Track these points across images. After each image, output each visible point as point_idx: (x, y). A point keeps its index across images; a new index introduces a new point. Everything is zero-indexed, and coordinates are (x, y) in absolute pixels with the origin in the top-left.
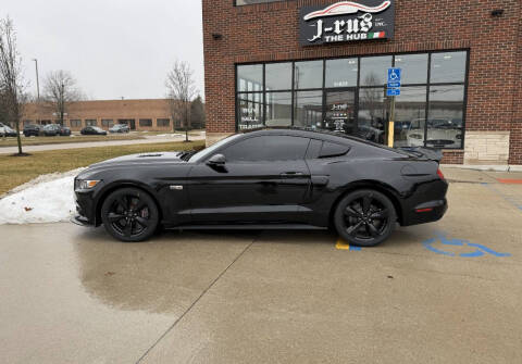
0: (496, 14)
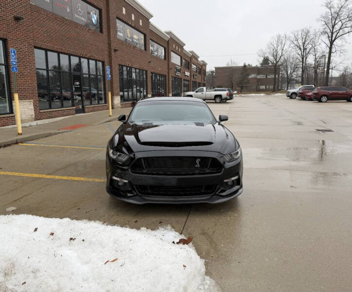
0: (17, 19)
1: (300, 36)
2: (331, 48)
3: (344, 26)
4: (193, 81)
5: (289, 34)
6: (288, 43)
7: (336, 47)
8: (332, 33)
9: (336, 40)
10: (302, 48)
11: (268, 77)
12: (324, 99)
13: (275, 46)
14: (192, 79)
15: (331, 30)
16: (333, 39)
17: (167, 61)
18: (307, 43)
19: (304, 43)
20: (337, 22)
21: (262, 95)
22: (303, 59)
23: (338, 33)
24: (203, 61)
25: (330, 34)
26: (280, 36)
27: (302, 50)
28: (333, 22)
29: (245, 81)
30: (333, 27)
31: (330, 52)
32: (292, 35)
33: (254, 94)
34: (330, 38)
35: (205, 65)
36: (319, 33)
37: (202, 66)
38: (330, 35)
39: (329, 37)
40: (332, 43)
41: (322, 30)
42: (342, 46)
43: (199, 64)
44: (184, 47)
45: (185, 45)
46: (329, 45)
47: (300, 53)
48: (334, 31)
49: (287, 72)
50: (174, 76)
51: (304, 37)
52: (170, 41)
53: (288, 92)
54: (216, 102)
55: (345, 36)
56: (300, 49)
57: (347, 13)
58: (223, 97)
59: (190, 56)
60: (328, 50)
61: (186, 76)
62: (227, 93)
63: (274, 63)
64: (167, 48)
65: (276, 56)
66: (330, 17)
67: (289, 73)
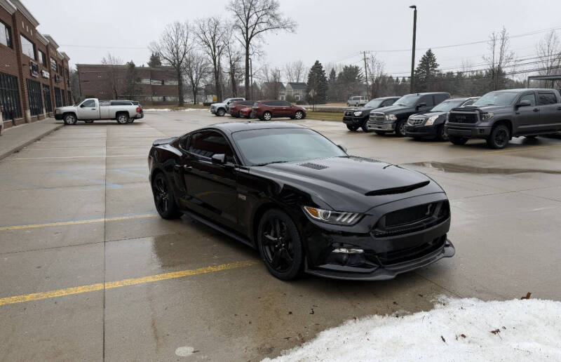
1: (207, 29)
2: (247, 48)
3: (260, 21)
4: (55, 88)
5: (191, 23)
6: (192, 35)
7: (254, 48)
8: (247, 29)
9: (253, 38)
10: (212, 45)
11: (166, 84)
12: (267, 116)
13: (174, 38)
14: (54, 85)
15: (246, 23)
16: (249, 37)
17: (15, 52)
18: (217, 38)
19: (213, 39)
20: (251, 14)
21: (166, 110)
22: (215, 60)
23: (254, 29)
24: (64, 54)
25: (244, 29)
26: (179, 24)
27: (212, 48)
28: (247, 13)
29: (136, 89)
30: (247, 20)
31: (247, 54)
32: (196, 26)
33: (154, 110)
34: (245, 35)
35: (66, 59)
36: (231, 27)
37: (62, 61)
38: (245, 31)
39: (243, 33)
40: (248, 42)
41: (234, 23)
42: (260, 46)
43: (58, 59)
44: (37, 28)
45: (38, 24)
46: (245, 44)
47: (210, 52)
48: (249, 25)
49: (191, 78)
50: (29, 77)
51: (213, 30)
52: (16, 16)
53: (214, 107)
54: (119, 123)
55: (261, 33)
56: (209, 46)
57: (263, 5)
58: (131, 115)
59: (46, 44)
60: (244, 51)
61: (44, 78)
62: (138, 108)
63: (175, 63)
64: (12, 28)
65: (177, 53)
66: (242, 6)
67: (194, 79)
